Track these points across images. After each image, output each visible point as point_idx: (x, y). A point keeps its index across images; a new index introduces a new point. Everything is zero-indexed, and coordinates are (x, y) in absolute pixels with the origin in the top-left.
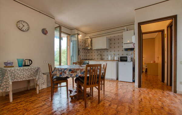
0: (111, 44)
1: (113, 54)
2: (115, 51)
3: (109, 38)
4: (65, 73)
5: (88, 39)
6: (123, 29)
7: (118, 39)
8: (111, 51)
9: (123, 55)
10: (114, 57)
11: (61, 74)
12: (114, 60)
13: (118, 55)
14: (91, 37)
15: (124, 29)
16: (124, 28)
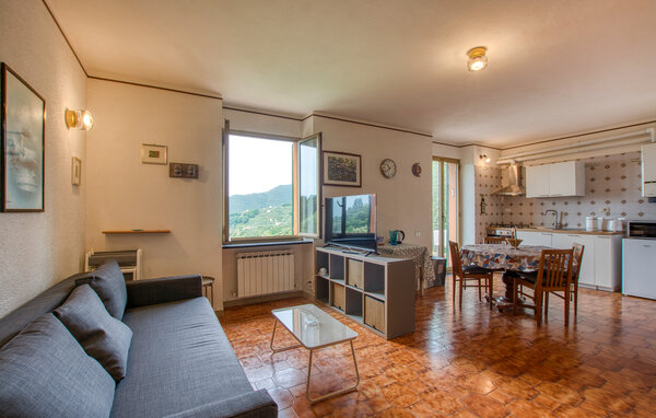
0: (593, 180)
1: (601, 210)
2: (608, 202)
3: (588, 161)
4: (497, 261)
5: (509, 164)
6: (642, 132)
7: (623, 165)
8: (593, 203)
9: (641, 214)
10: (605, 222)
11: (486, 263)
12: (605, 231)
13: (624, 214)
14: (519, 160)
15: (648, 134)
16: (648, 131)
